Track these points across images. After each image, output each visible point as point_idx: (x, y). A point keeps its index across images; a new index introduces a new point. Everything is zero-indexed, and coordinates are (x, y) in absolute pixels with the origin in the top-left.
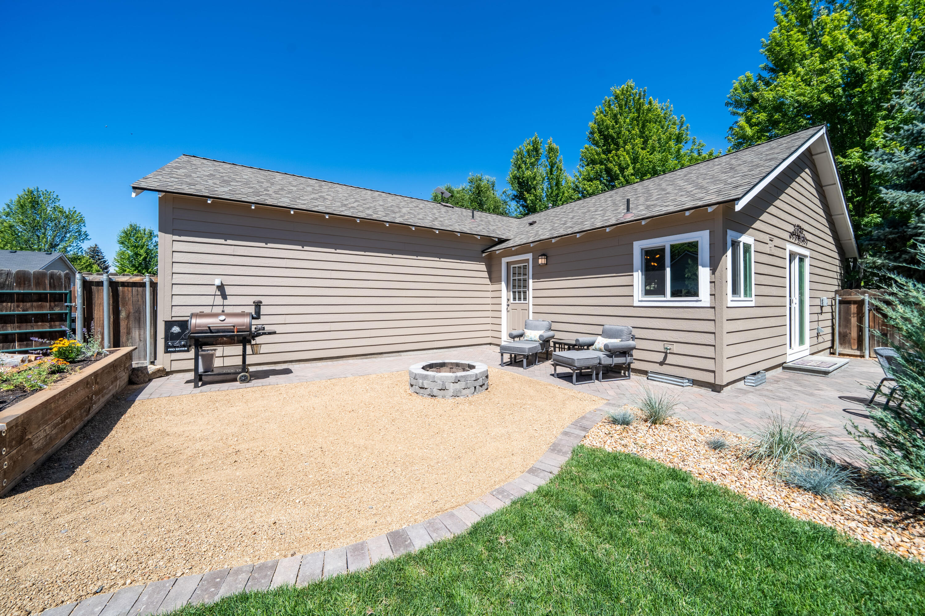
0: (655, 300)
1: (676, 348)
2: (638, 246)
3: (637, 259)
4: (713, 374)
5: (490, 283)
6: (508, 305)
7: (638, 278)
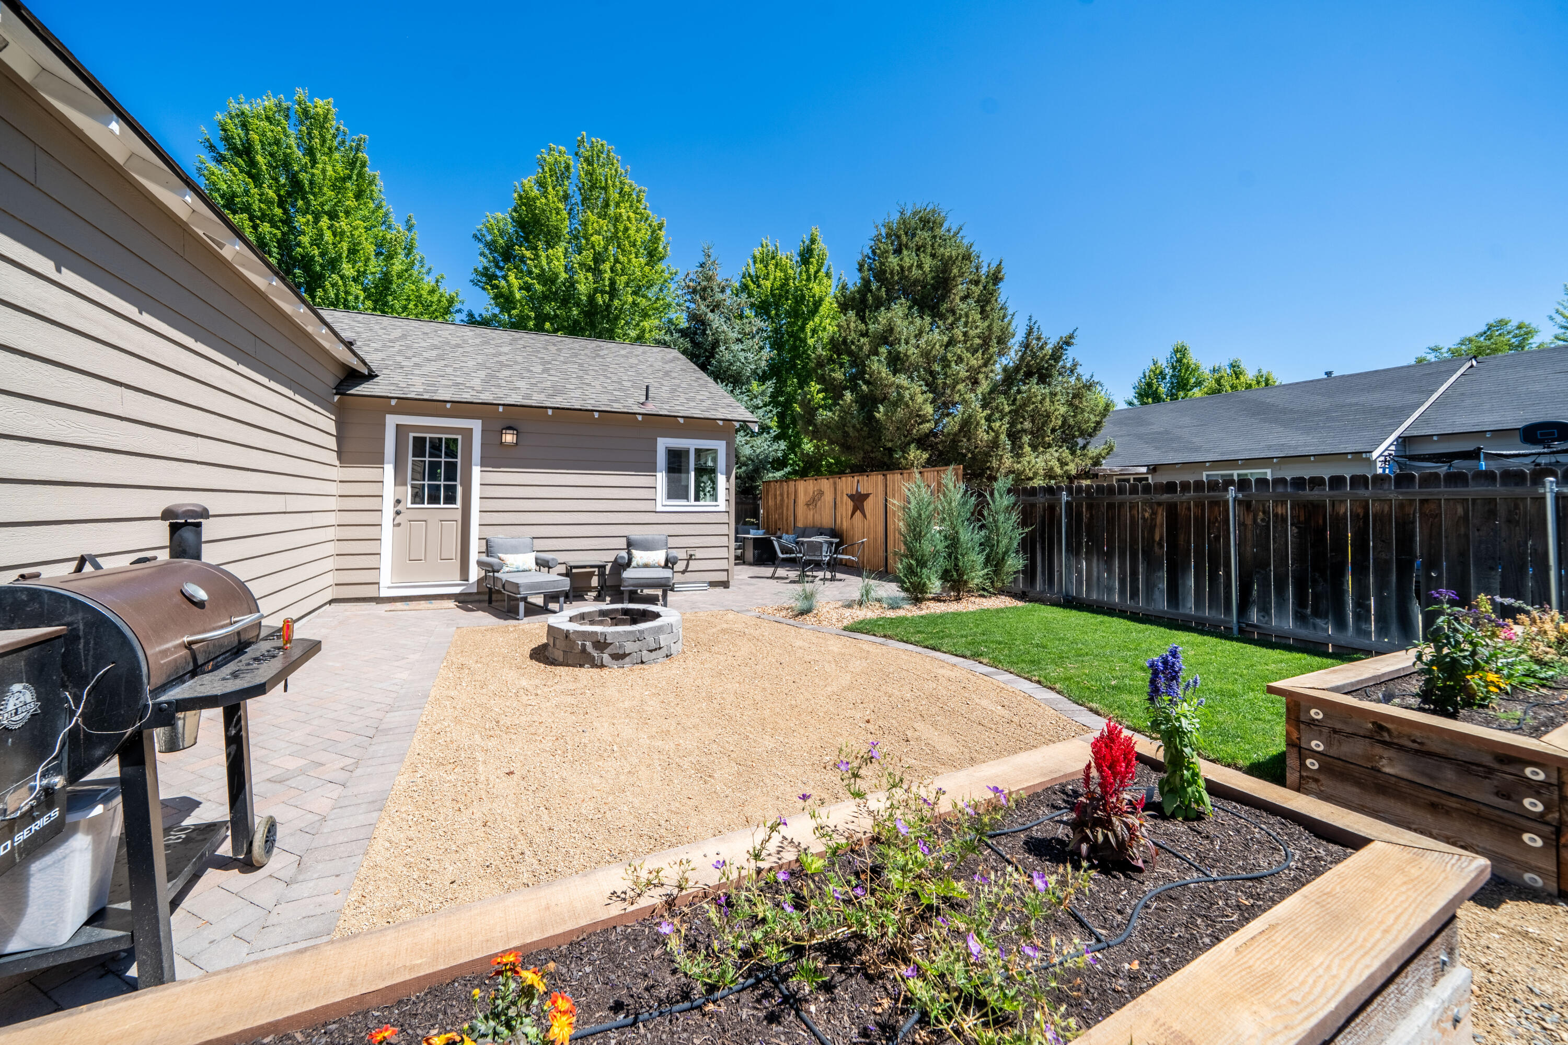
0: (678, 504)
1: (699, 554)
2: (663, 444)
3: (661, 459)
4: (726, 573)
5: (337, 463)
6: (398, 513)
7: (661, 478)
